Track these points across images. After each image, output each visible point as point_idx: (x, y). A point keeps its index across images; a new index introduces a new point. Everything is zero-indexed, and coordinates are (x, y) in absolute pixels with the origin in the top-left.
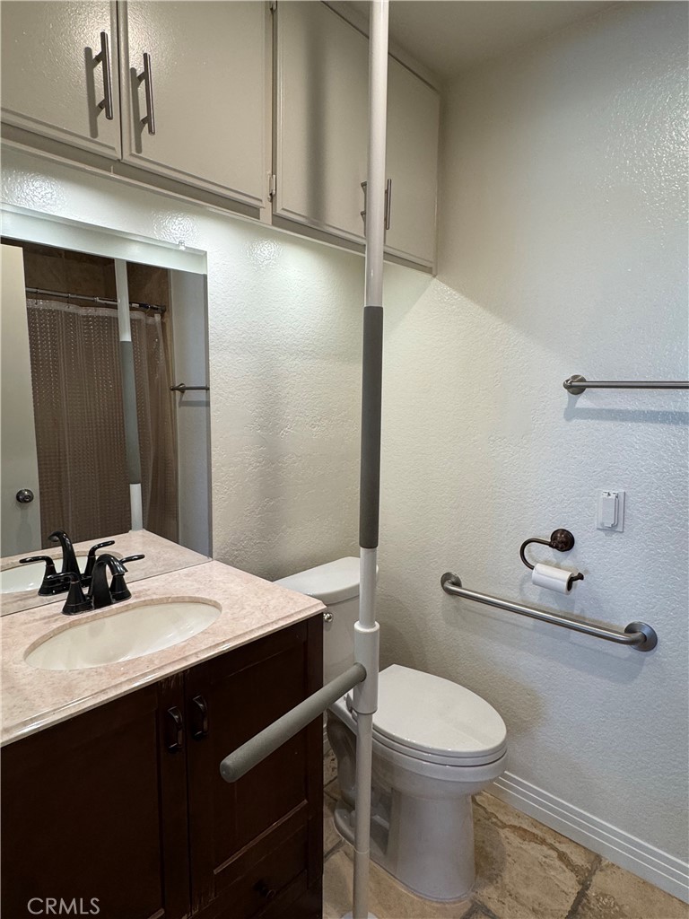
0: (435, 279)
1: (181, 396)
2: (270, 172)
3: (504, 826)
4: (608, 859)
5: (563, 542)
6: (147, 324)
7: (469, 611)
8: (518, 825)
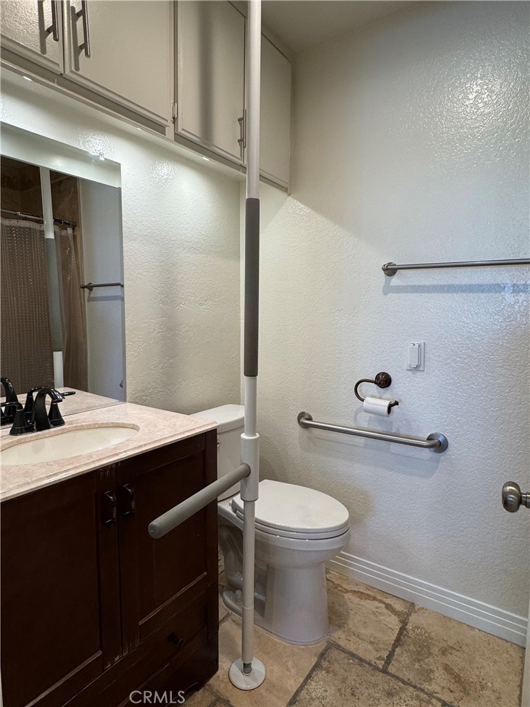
0: (289, 198)
1: (90, 294)
2: (173, 101)
3: (347, 591)
4: (419, 604)
5: (384, 381)
6: (60, 236)
7: (319, 439)
8: (357, 590)
